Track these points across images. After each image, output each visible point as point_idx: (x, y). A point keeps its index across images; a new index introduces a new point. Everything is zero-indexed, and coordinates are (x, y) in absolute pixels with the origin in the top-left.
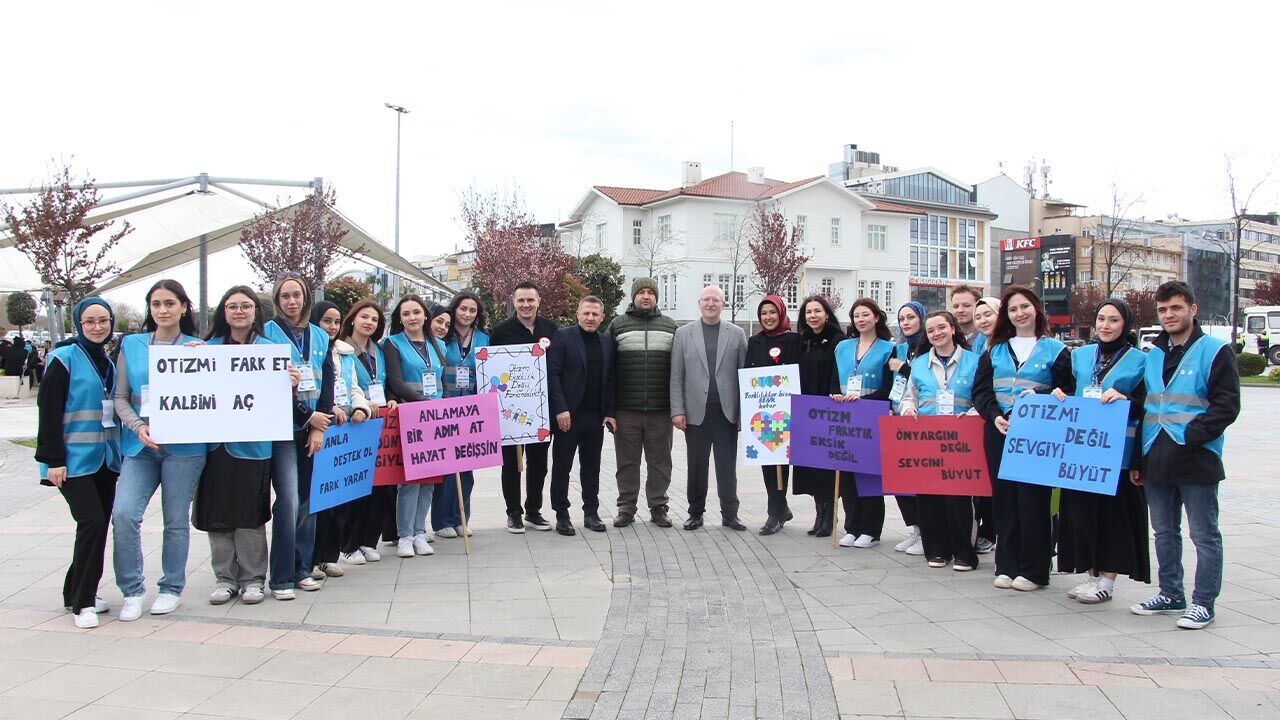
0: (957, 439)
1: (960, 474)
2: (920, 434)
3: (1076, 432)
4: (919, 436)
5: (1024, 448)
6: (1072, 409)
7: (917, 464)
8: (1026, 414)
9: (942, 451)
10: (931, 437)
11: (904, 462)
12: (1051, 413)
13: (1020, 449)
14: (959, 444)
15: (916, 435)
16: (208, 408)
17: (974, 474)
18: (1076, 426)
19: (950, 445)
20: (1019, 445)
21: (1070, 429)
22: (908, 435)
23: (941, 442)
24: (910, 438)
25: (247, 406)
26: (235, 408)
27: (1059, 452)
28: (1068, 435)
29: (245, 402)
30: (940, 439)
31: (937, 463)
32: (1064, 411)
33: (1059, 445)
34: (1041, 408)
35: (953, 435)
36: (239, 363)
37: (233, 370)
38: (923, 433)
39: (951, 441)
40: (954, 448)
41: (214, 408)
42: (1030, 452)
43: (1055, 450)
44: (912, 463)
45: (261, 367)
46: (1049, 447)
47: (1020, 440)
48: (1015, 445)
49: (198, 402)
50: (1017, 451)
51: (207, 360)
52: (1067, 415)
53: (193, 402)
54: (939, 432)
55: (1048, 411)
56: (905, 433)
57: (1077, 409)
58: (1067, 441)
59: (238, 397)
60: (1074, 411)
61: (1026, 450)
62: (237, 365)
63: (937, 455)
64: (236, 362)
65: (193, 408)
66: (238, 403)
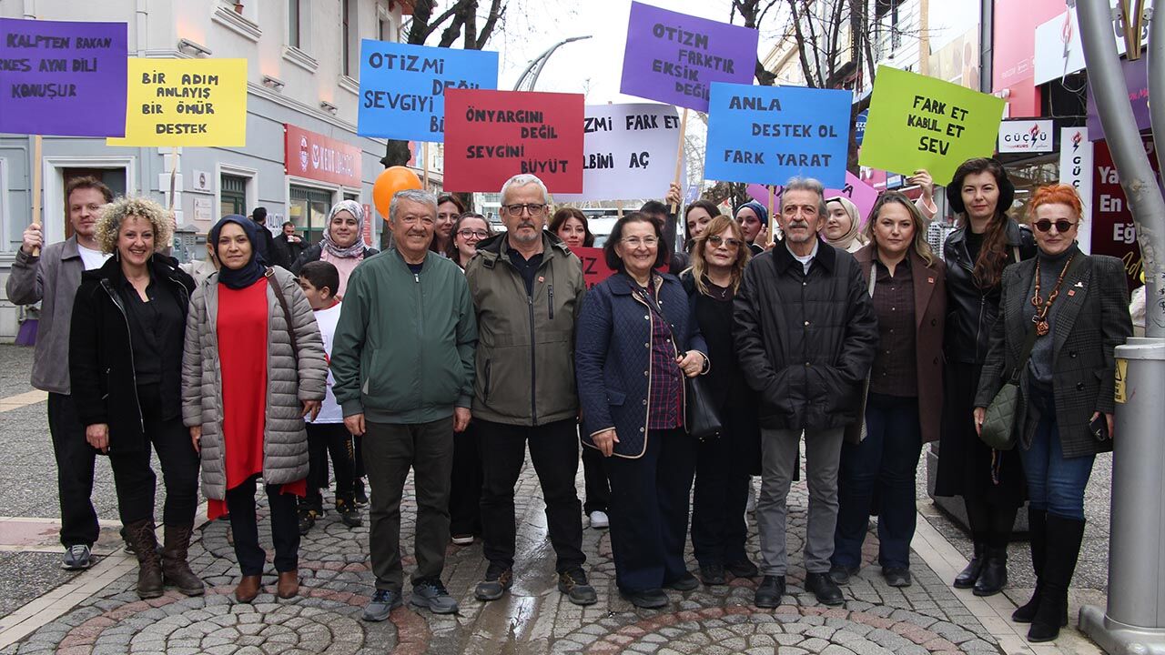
0: (541, 122)
1: (542, 167)
2: (496, 114)
3: (443, 83)
4: (495, 117)
5: (384, 101)
6: (435, 61)
7: (490, 154)
8: (380, 64)
9: (523, 136)
10: (510, 118)
11: (475, 150)
12: (412, 64)
13: (379, 102)
14: (543, 128)
15: (491, 115)
16: (606, 167)
17: (560, 166)
18: (442, 78)
19: (532, 129)
20: (377, 98)
21: (436, 82)
22: (481, 115)
23: (522, 125)
24: (483, 120)
25: (642, 164)
26: (631, 166)
27: (427, 105)
28: (435, 87)
29: (641, 159)
30: (521, 121)
31: (515, 152)
32: (427, 62)
33: (426, 98)
34: (399, 59)
35: (537, 117)
36: (634, 121)
37: (628, 128)
38: (501, 113)
39: (535, 124)
40: (537, 132)
41: (612, 167)
42: (393, 106)
43: (422, 104)
44: (484, 152)
45: (655, 125)
46: (414, 101)
47: (377, 93)
48: (373, 98)
49: (596, 161)
50: (376, 105)
51: (603, 119)
52: (431, 67)
53: (592, 161)
54: (521, 112)
55: (408, 62)
56: (478, 112)
57: (442, 60)
58: (435, 93)
59: (634, 155)
60: (439, 63)
61: (388, 105)
62: (632, 123)
63: (516, 141)
64: (630, 121)
65: (591, 167)
66: (634, 161)
